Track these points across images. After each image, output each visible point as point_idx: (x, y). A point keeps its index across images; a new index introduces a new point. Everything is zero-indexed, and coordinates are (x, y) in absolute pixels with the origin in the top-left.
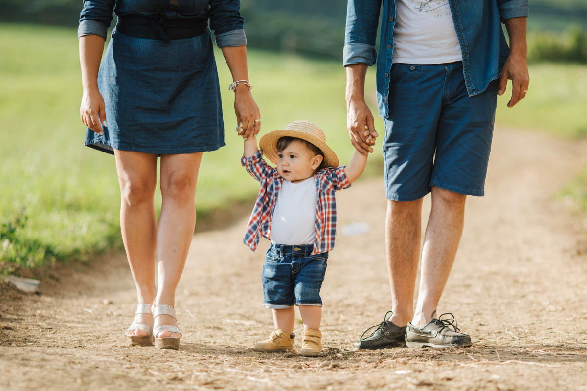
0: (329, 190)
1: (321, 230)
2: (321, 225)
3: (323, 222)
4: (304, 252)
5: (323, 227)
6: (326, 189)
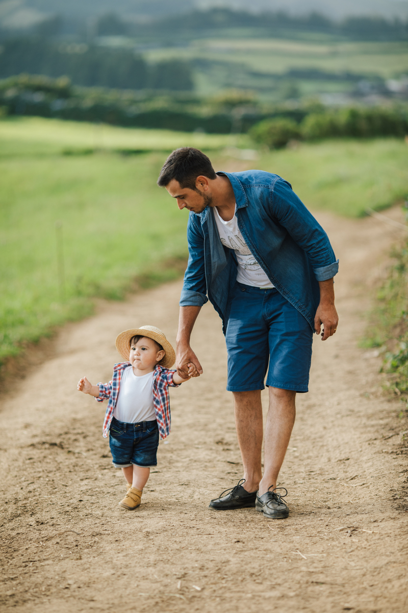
0: (165, 386)
1: (163, 419)
2: (162, 415)
3: (163, 413)
4: (143, 427)
5: (164, 417)
6: (163, 386)
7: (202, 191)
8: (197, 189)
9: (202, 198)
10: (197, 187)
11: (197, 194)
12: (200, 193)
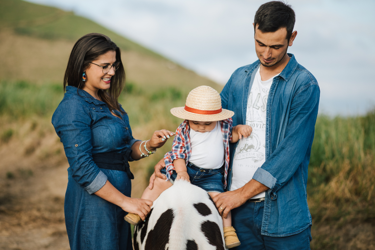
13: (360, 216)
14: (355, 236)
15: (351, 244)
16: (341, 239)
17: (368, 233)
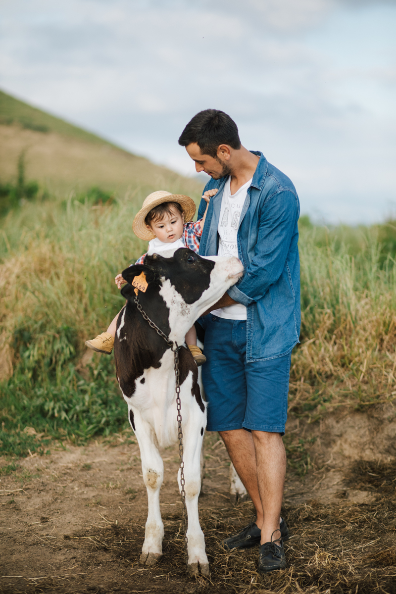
7: (223, 159)
8: (217, 157)
9: (221, 167)
10: (217, 155)
11: (216, 162)
12: (220, 162)
13: (349, 402)
14: (340, 436)
15: (336, 448)
16: (319, 441)
17: (362, 431)
